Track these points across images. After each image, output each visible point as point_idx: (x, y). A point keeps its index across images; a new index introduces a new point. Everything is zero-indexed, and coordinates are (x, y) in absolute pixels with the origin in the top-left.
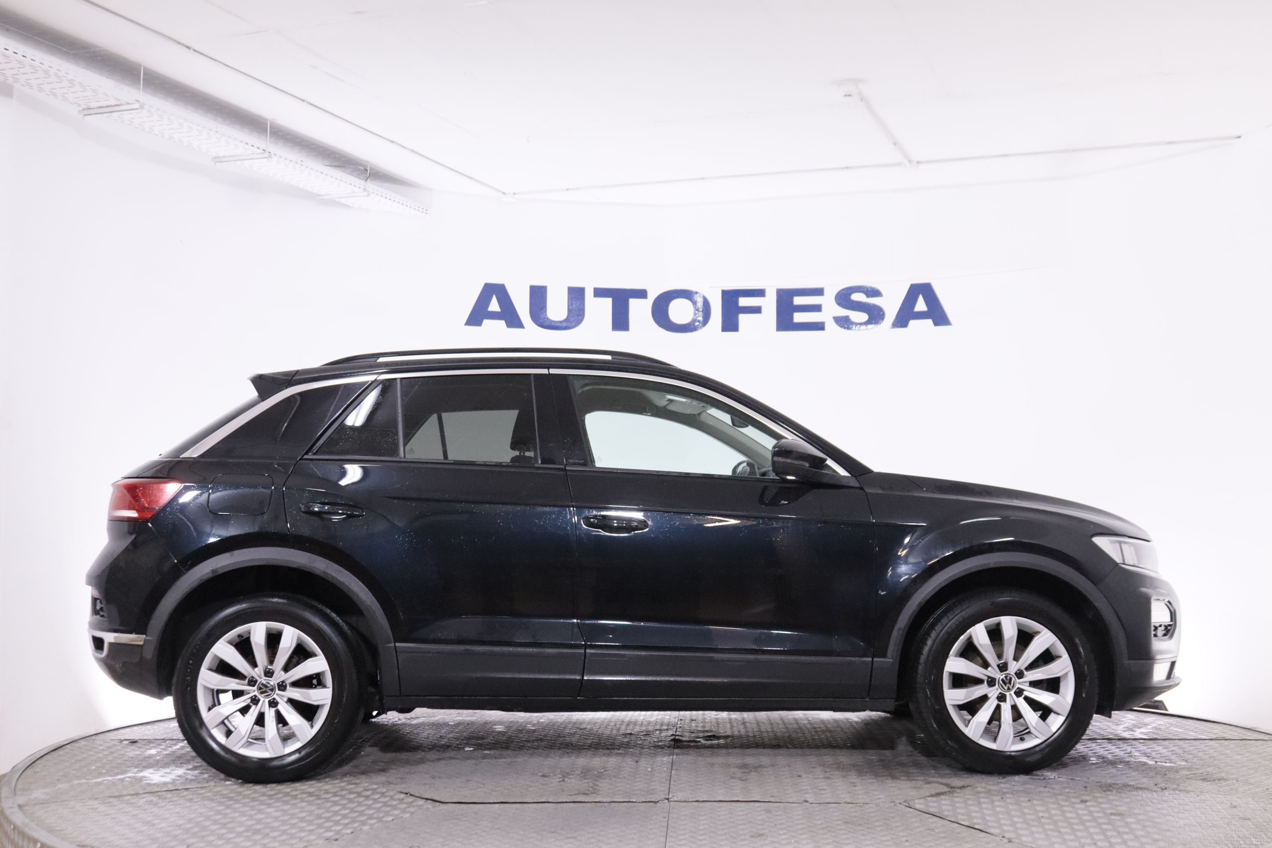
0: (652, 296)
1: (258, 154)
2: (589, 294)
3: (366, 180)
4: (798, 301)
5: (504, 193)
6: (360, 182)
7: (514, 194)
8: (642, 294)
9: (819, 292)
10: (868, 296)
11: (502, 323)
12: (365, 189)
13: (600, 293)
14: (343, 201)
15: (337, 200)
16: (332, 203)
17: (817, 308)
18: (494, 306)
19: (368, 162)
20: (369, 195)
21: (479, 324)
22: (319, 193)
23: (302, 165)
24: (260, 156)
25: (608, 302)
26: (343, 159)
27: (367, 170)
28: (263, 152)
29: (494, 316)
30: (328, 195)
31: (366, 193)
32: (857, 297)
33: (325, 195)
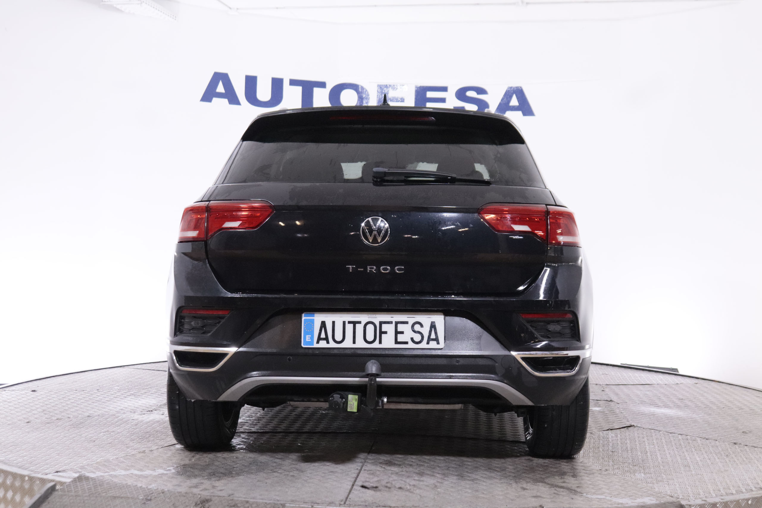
0: (330, 86)
2: (286, 83)
4: (430, 94)
5: (230, 8)
7: (237, 9)
8: (322, 85)
9: (444, 89)
10: (478, 93)
11: (226, 101)
13: (293, 82)
14: (118, 7)
15: (115, 6)
17: (443, 100)
18: (220, 89)
20: (141, 3)
21: (210, 101)
25: (299, 90)
29: (220, 95)
32: (471, 94)
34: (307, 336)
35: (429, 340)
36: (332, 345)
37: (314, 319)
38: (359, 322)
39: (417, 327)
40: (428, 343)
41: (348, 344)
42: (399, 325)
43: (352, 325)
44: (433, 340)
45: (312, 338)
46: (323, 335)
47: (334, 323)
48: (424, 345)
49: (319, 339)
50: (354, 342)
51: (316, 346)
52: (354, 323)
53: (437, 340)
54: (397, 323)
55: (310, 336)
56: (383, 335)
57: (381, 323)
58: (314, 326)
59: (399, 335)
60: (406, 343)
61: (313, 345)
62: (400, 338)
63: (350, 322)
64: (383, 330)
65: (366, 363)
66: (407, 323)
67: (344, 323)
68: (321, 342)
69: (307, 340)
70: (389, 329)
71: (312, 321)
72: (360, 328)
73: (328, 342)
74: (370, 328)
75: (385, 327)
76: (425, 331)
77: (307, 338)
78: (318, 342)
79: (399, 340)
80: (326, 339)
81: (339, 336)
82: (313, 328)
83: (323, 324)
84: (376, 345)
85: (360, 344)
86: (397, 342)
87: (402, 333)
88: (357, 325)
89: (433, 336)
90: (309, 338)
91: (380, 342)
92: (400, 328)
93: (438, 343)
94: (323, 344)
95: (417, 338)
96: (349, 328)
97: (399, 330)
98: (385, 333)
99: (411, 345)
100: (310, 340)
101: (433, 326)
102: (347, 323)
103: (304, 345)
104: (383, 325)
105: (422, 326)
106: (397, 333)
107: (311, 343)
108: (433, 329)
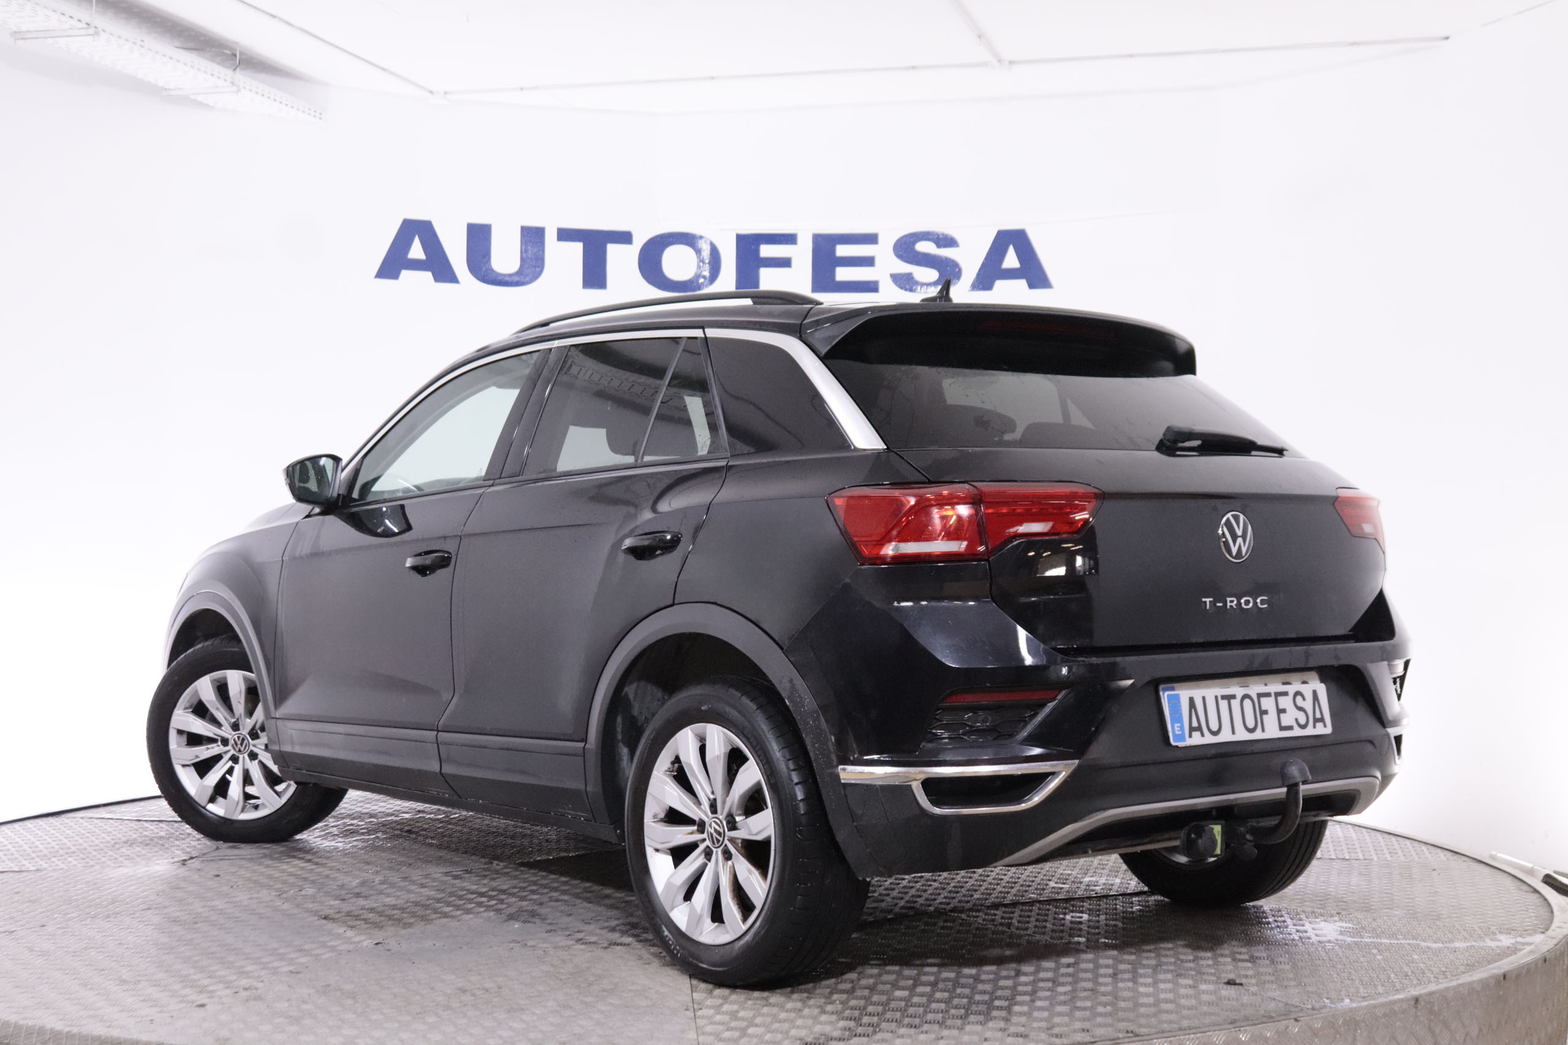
35: (1316, 720)
36: (1209, 739)
37: (1179, 695)
38: (1234, 697)
39: (1300, 701)
40: (1314, 727)
41: (1225, 736)
42: (1279, 698)
43: (1226, 702)
44: (1319, 720)
45: (1182, 728)
46: (1195, 722)
47: (1204, 698)
48: (1310, 731)
49: (1192, 729)
50: (1240, 731)
51: (1188, 742)
52: (1229, 698)
53: (1322, 720)
54: (1276, 695)
56: (1265, 717)
57: (1260, 695)
59: (1282, 715)
60: (1290, 728)
61: (1184, 740)
62: (1283, 720)
63: (1223, 697)
64: (1263, 708)
66: (1287, 694)
67: (1216, 697)
68: (1193, 734)
70: (1270, 706)
71: (1177, 697)
72: (1235, 703)
73: (1203, 735)
74: (1249, 706)
75: (1264, 704)
76: (1308, 705)
78: (1190, 736)
79: (1284, 724)
80: (1199, 729)
81: (1214, 724)
83: (1192, 704)
84: (1258, 735)
85: (1242, 735)
86: (1282, 728)
87: (1284, 711)
88: (1232, 701)
89: (1318, 716)
91: (1263, 730)
93: (1325, 726)
94: (1196, 740)
95: (1302, 718)
96: (1223, 704)
97: (1280, 707)
98: (1266, 712)
99: (1297, 732)
101: (1315, 698)
102: (1220, 698)
103: (1174, 741)
104: (1263, 700)
105: (1304, 699)
106: (1281, 711)
107: (1181, 738)
108: (1316, 702)
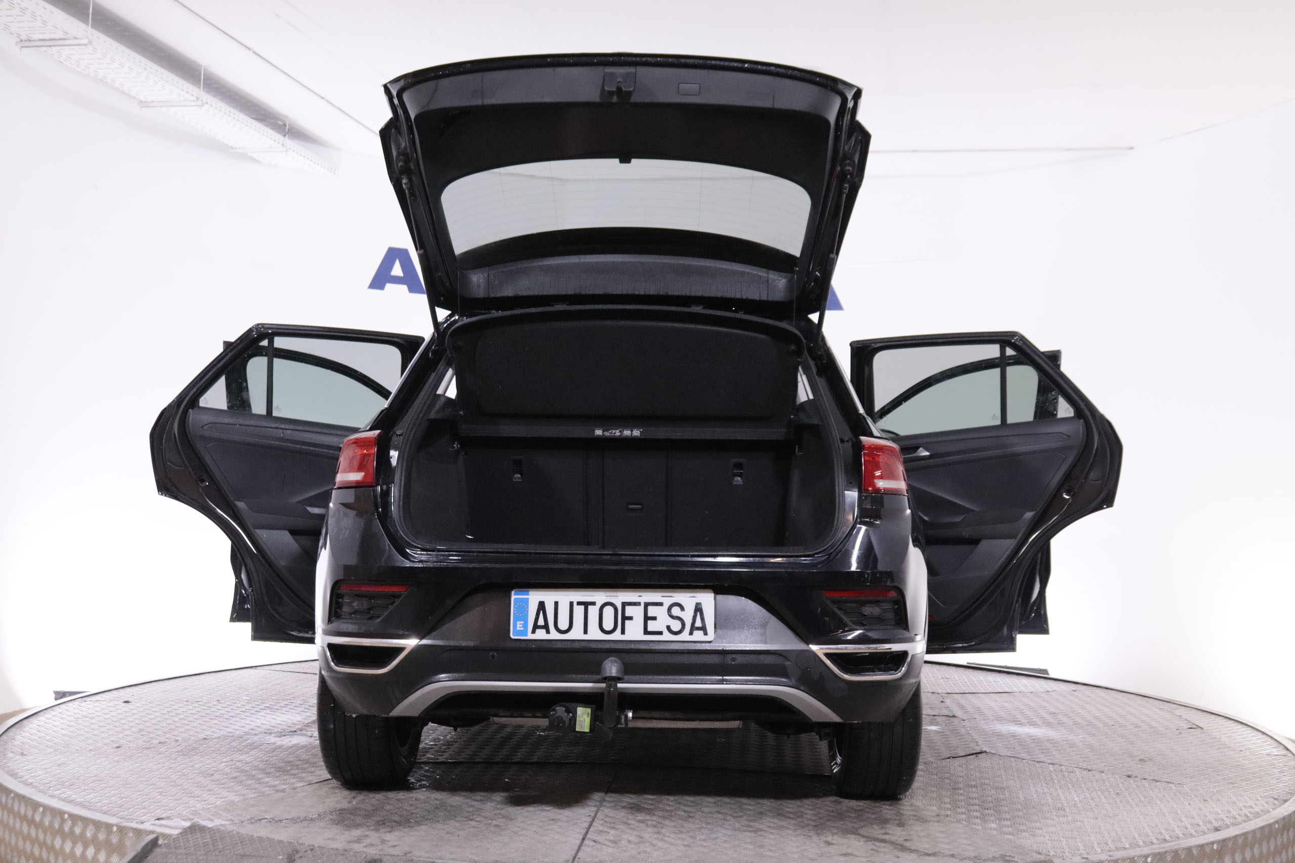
1: (191, 101)
3: (285, 136)
6: (278, 137)
11: (403, 288)
12: (283, 145)
14: (255, 156)
15: (249, 154)
16: (244, 157)
18: (397, 270)
19: (287, 117)
20: (287, 151)
21: (381, 288)
22: (234, 146)
23: (229, 116)
24: (193, 103)
26: (262, 112)
27: (286, 126)
28: (196, 99)
29: (396, 280)
30: (243, 148)
31: (284, 149)
33: (239, 148)
34: (518, 623)
35: (693, 628)
36: (554, 635)
37: (528, 599)
38: (593, 604)
39: (676, 611)
40: (691, 633)
41: (576, 634)
42: (650, 608)
43: (582, 607)
44: (698, 629)
45: (525, 626)
46: (541, 622)
47: (556, 603)
48: (685, 636)
49: (536, 627)
50: (586, 632)
51: (530, 636)
52: (586, 605)
53: (703, 629)
54: (647, 605)
55: (522, 622)
56: (627, 622)
57: (624, 604)
58: (528, 607)
59: (649, 622)
60: (660, 633)
61: (527, 636)
62: (652, 626)
63: (579, 603)
64: (627, 614)
65: (602, 663)
66: (661, 604)
67: (571, 604)
68: (538, 631)
69: (518, 628)
70: (636, 613)
71: (526, 601)
72: (593, 611)
73: (548, 632)
74: (609, 612)
75: (629, 611)
76: (688, 616)
77: (518, 626)
78: (533, 632)
79: (649, 629)
80: (546, 627)
81: (563, 624)
82: (527, 611)
83: (542, 606)
84: (617, 636)
85: (595, 634)
86: (646, 632)
87: (654, 618)
88: (590, 607)
89: (698, 625)
90: (521, 626)
91: (623, 632)
92: (652, 611)
93: (706, 634)
94: (541, 635)
95: (676, 625)
96: (579, 611)
97: (650, 614)
98: (631, 618)
99: (667, 636)
100: (522, 629)
101: (698, 609)
102: (575, 604)
103: (513, 635)
104: (628, 608)
105: (682, 608)
106: (647, 618)
107: (524, 632)
108: (698, 613)
